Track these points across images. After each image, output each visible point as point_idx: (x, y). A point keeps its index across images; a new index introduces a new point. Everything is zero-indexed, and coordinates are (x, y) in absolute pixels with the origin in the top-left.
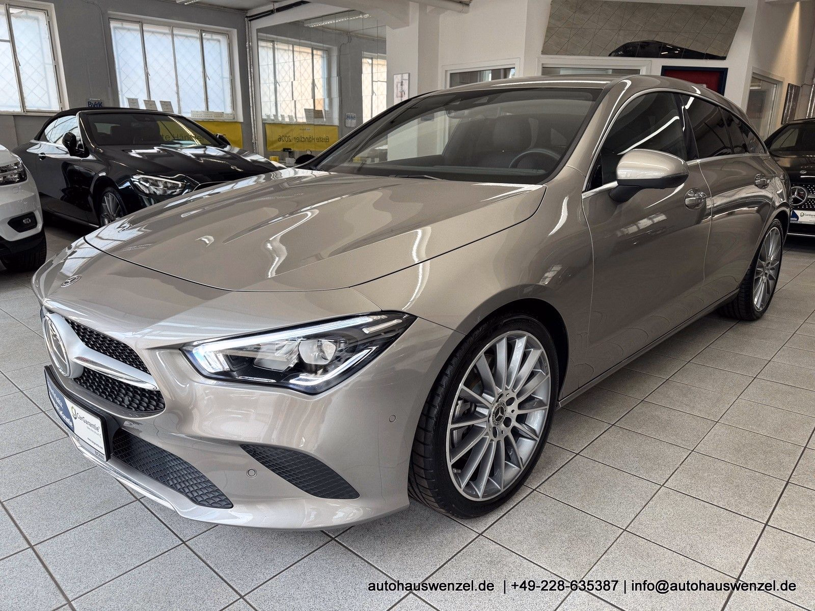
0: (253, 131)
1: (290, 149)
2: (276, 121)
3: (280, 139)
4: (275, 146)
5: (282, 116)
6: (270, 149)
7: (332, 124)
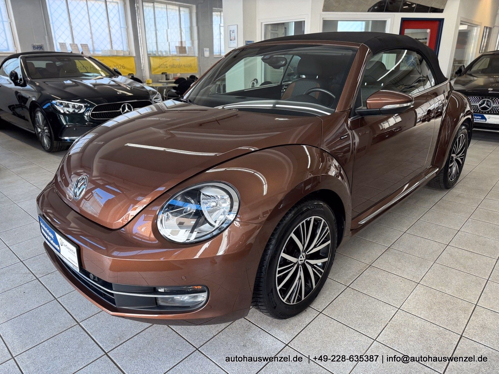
0: (142, 62)
1: (166, 73)
2: (157, 55)
3: (159, 67)
4: (156, 71)
5: (161, 52)
6: (153, 73)
7: (193, 55)
